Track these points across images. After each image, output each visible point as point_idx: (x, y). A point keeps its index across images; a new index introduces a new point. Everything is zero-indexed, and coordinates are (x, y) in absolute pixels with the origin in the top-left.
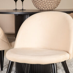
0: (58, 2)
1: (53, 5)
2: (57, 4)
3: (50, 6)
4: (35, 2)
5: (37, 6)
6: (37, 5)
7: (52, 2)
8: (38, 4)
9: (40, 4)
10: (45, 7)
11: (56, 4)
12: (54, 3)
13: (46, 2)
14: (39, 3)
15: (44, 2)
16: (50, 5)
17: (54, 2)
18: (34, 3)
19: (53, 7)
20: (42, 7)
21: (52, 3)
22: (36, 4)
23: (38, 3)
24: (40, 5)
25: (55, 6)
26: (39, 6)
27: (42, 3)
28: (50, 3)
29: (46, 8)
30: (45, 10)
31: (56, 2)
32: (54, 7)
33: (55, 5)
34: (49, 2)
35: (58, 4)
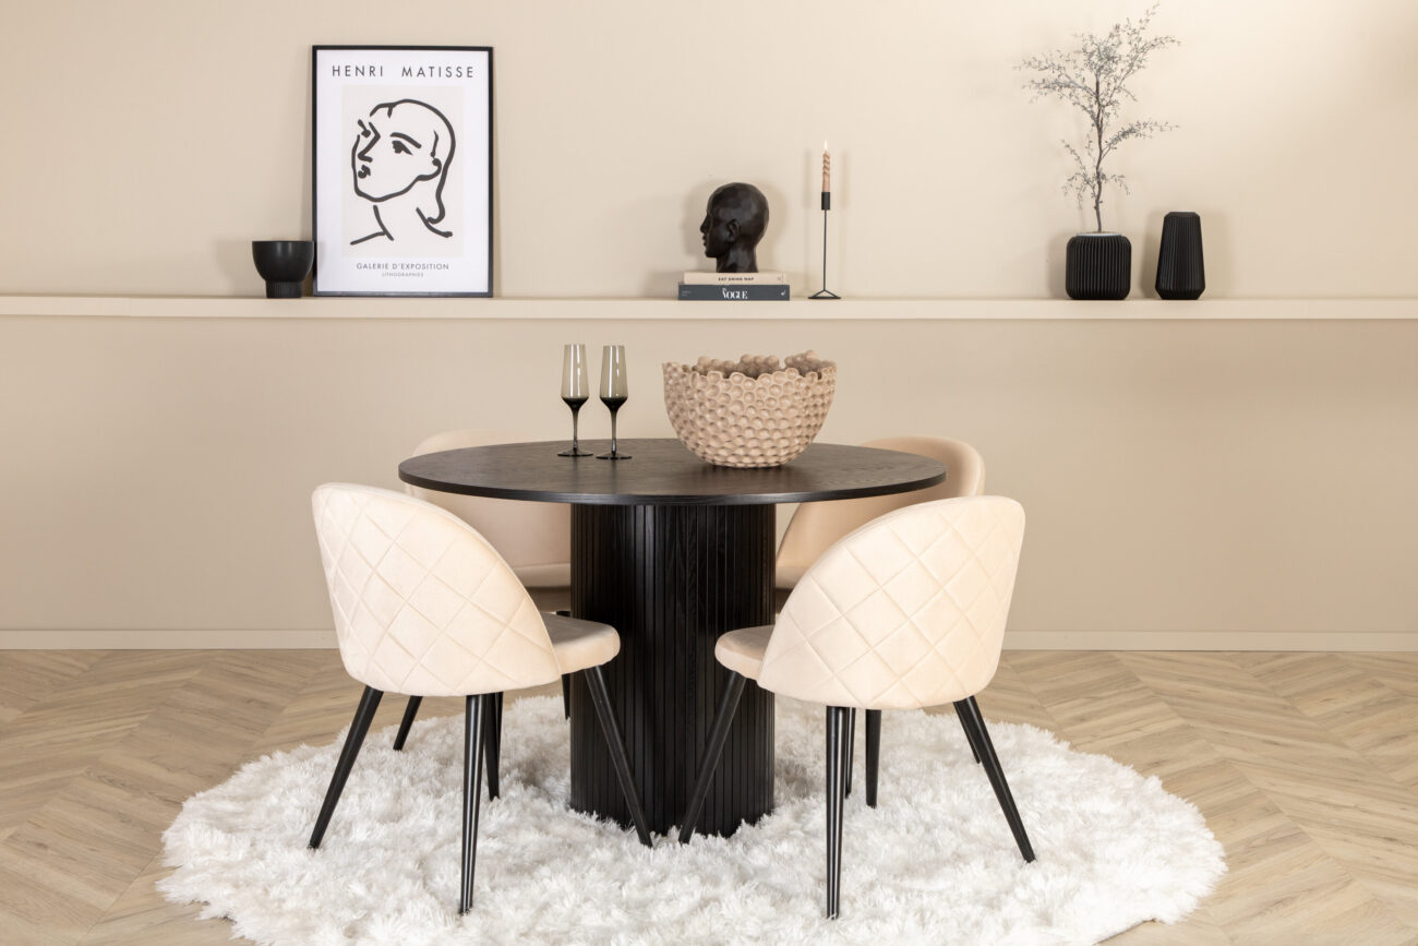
0: (809, 426)
1: (784, 443)
2: (807, 437)
3: (766, 450)
4: (689, 425)
5: (697, 445)
6: (700, 442)
7: (776, 430)
8: (701, 434)
9: (715, 437)
10: (741, 452)
11: (799, 437)
12: (789, 433)
13: (749, 428)
14: (710, 429)
15: (736, 426)
16: (767, 445)
17: (790, 428)
18: (681, 428)
19: (783, 453)
20: (723, 453)
21: (777, 435)
22: (691, 433)
23: (702, 430)
24: (713, 443)
25: (797, 448)
26: (708, 446)
27: (724, 431)
28: (765, 435)
29: (747, 455)
30: (740, 465)
31: (799, 427)
32: (789, 454)
33: (797, 441)
34: (764, 429)
35: (811, 435)
